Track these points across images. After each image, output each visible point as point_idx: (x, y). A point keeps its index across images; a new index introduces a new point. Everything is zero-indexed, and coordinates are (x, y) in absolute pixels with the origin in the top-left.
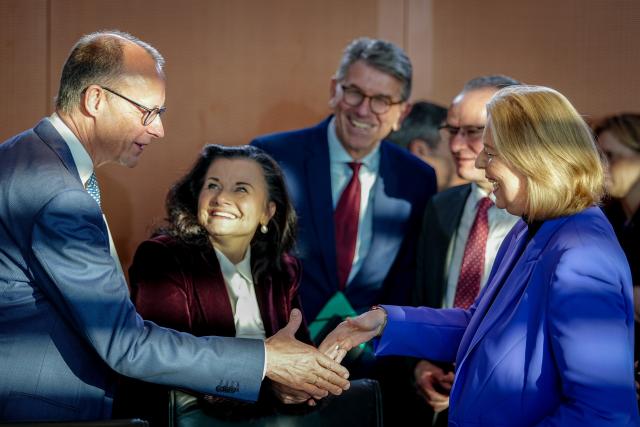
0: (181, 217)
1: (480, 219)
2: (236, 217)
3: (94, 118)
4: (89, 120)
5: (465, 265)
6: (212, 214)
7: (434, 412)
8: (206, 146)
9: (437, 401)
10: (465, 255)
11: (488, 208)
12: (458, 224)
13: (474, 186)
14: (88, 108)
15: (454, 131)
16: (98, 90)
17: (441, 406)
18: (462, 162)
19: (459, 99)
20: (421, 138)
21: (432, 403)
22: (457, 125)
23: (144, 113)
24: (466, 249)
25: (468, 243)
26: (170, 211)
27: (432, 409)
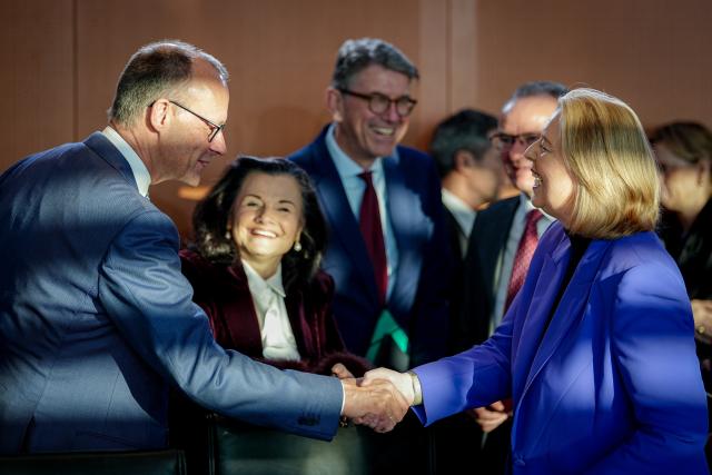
0: (208, 237)
1: (528, 231)
2: (277, 236)
3: (158, 133)
4: (154, 135)
5: (514, 280)
6: (253, 232)
7: (482, 432)
8: (239, 157)
9: (486, 419)
10: (514, 270)
11: (537, 221)
12: (507, 237)
13: (523, 198)
14: (153, 123)
15: (510, 140)
16: (166, 104)
17: (490, 425)
18: (519, 173)
19: (508, 107)
20: (466, 148)
21: (480, 421)
22: (515, 133)
23: (212, 129)
24: (515, 264)
25: (517, 257)
26: (196, 227)
27: (480, 428)
